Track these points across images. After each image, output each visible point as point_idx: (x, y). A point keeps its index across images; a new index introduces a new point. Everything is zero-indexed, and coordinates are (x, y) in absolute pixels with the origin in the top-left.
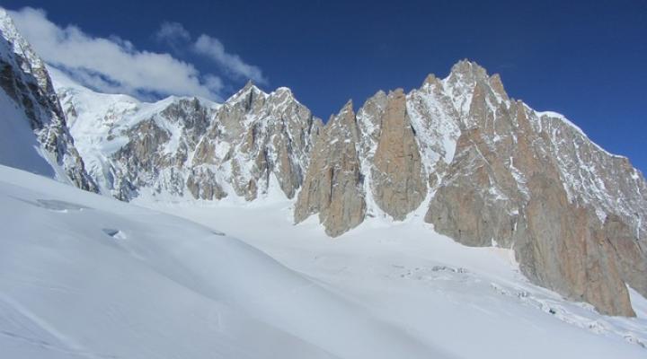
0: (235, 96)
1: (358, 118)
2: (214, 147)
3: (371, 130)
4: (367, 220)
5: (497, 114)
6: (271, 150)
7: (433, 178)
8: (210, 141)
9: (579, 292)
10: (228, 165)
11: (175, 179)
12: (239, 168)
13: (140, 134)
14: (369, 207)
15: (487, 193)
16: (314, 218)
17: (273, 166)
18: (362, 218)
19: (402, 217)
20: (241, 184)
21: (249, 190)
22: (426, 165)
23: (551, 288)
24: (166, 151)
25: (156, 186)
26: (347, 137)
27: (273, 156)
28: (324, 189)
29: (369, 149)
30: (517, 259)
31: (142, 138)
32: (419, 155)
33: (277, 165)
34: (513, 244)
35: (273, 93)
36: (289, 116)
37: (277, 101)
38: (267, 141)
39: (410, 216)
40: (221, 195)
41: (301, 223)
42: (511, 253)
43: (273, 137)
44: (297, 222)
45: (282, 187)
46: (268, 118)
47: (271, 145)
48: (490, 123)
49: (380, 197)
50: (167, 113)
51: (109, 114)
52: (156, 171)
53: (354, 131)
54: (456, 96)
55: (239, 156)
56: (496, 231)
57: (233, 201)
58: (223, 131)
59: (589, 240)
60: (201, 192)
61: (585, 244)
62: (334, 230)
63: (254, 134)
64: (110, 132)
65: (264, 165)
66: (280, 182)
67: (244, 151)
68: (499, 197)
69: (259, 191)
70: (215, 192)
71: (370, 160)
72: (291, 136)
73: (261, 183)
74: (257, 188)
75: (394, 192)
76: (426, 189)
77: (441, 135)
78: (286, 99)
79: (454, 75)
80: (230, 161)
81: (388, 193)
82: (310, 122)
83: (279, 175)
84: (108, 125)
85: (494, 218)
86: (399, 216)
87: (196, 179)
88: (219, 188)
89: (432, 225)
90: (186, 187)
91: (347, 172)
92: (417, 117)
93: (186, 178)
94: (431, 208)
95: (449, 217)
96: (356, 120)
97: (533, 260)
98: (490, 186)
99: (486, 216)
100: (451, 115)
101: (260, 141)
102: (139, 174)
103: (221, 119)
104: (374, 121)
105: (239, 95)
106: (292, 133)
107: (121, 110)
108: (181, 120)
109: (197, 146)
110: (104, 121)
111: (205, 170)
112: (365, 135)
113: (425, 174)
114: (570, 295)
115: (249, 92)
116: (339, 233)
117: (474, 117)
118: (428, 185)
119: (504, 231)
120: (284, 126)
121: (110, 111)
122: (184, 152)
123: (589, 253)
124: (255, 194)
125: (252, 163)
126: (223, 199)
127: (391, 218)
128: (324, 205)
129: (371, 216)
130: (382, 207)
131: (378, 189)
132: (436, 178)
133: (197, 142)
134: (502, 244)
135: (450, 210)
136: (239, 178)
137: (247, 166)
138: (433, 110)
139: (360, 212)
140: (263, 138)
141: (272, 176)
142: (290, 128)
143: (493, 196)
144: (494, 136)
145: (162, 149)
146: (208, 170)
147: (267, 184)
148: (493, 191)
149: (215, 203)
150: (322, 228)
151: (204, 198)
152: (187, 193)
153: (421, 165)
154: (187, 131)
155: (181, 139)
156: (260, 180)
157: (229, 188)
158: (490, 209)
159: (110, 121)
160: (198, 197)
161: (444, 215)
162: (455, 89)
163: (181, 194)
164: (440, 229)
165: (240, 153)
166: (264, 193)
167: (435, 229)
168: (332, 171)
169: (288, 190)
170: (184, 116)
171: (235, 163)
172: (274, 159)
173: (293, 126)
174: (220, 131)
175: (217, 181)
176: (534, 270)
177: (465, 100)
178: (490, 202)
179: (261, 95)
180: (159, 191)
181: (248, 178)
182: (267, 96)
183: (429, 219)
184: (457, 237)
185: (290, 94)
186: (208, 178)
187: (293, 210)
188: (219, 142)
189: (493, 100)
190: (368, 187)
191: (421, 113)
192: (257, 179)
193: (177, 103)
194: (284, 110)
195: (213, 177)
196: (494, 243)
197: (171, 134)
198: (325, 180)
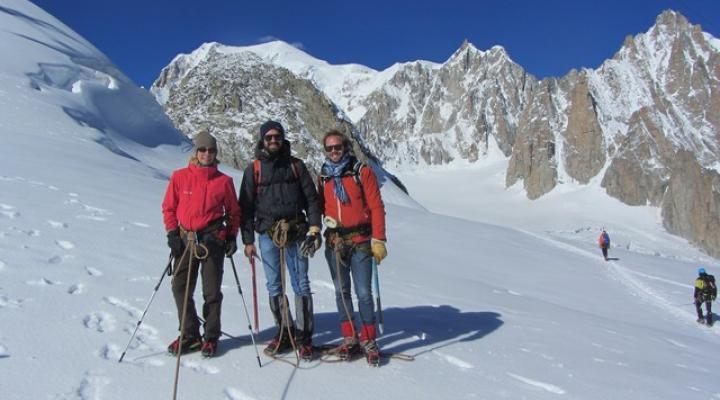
0: (453, 56)
1: (553, 96)
2: (439, 110)
3: (564, 107)
4: (558, 186)
5: (694, 69)
6: (488, 113)
7: (611, 149)
8: (435, 104)
9: (701, 238)
10: (452, 132)
11: (411, 150)
12: (461, 135)
13: (374, 104)
14: (559, 175)
15: (646, 164)
16: (520, 183)
17: (491, 129)
18: (554, 185)
19: (586, 181)
20: (464, 148)
21: (471, 153)
22: (607, 137)
23: (682, 236)
24: (398, 118)
25: (397, 159)
26: (544, 116)
27: (490, 119)
28: (527, 161)
29: (562, 124)
30: (662, 215)
31: (377, 108)
32: (601, 130)
33: (495, 127)
34: (662, 203)
35: (488, 52)
36: (504, 76)
37: (492, 61)
38: (484, 106)
39: (592, 180)
40: (449, 160)
41: (511, 187)
42: (659, 210)
43: (489, 100)
44: (508, 186)
45: (500, 147)
46: (485, 82)
47: (488, 108)
48: (687, 79)
49: (569, 167)
50: (394, 81)
51: (346, 86)
52: (396, 146)
53: (550, 110)
54: (658, 50)
55: (461, 122)
56: (651, 194)
57: (459, 164)
58: (446, 93)
59: (712, 200)
60: (432, 158)
61: (708, 204)
62: (533, 194)
63: (472, 101)
64: (349, 103)
65: (483, 128)
66: (498, 143)
67: (465, 117)
68: (657, 166)
69: (480, 153)
70: (443, 157)
71: (562, 134)
72: (505, 96)
73: (481, 146)
74: (477, 150)
75: (581, 162)
76: (605, 159)
77: (629, 103)
78: (500, 59)
79: (657, 28)
80: (454, 127)
81: (575, 163)
82: (523, 80)
83: (497, 136)
84: (346, 96)
85: (650, 184)
86: (584, 181)
87: (427, 148)
88: (447, 154)
89: (605, 190)
90: (420, 156)
91: (541, 150)
92: (606, 89)
93: (419, 148)
94: (606, 175)
95: (618, 183)
96: (550, 99)
97: (671, 216)
98: (650, 157)
99: (643, 182)
100: (644, 78)
101: (478, 106)
102: (384, 151)
103: (442, 81)
104: (568, 98)
105: (457, 55)
106: (507, 93)
107: (355, 81)
108: (407, 84)
109: (424, 109)
110: (342, 94)
111: (433, 140)
112: (559, 111)
113: (605, 145)
114: (695, 241)
115: (465, 52)
116: (536, 197)
117: (672, 73)
118: (607, 155)
119: (656, 193)
120: (499, 89)
121: (346, 83)
122: (413, 115)
123: (711, 210)
124: (476, 155)
125: (472, 129)
126: (451, 163)
127: (578, 183)
128: (527, 174)
129: (561, 183)
130: (571, 174)
131: (568, 159)
132: (614, 148)
133: (423, 105)
134: (654, 203)
135: (618, 177)
136: (462, 142)
137: (469, 130)
138: (624, 77)
139: (552, 180)
140: (481, 103)
141: (491, 138)
142: (505, 88)
143: (651, 166)
144: (690, 91)
145: (395, 115)
146: (436, 140)
147: (487, 146)
148: (652, 161)
149: (444, 167)
150: (524, 193)
151: (435, 163)
152: (422, 160)
153: (602, 138)
154: (414, 95)
155: (409, 104)
156: (481, 143)
157: (454, 153)
158: (647, 176)
159: (348, 93)
160: (430, 163)
161: (613, 182)
162: (656, 43)
163: (417, 163)
164: (611, 193)
165: (462, 120)
166: (485, 154)
167: (608, 192)
168: (531, 147)
169: (506, 149)
170: (410, 81)
171: (458, 129)
172: (492, 121)
173: (508, 86)
174: (443, 93)
175: (445, 148)
176: (671, 223)
177: (666, 54)
178: (647, 171)
179: (477, 53)
180: (400, 162)
181: (470, 142)
182: (482, 54)
183: (603, 185)
184: (622, 199)
185: (503, 54)
186: (436, 146)
187: (505, 174)
188: (443, 104)
189: (693, 53)
190: (559, 158)
191: (610, 85)
192: (478, 142)
193: (403, 70)
194: (498, 71)
195: (440, 144)
196: (648, 203)
197: (400, 100)
198: (527, 153)
